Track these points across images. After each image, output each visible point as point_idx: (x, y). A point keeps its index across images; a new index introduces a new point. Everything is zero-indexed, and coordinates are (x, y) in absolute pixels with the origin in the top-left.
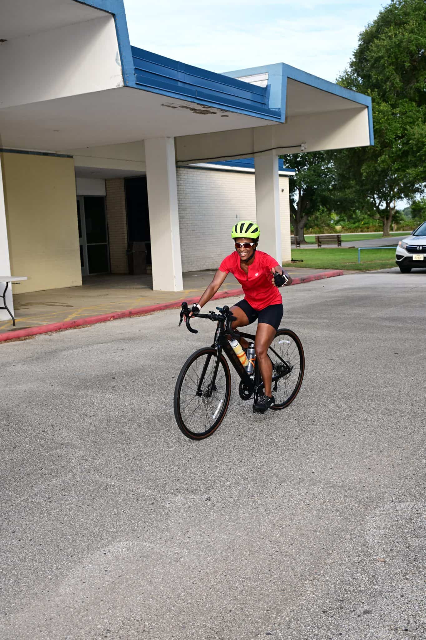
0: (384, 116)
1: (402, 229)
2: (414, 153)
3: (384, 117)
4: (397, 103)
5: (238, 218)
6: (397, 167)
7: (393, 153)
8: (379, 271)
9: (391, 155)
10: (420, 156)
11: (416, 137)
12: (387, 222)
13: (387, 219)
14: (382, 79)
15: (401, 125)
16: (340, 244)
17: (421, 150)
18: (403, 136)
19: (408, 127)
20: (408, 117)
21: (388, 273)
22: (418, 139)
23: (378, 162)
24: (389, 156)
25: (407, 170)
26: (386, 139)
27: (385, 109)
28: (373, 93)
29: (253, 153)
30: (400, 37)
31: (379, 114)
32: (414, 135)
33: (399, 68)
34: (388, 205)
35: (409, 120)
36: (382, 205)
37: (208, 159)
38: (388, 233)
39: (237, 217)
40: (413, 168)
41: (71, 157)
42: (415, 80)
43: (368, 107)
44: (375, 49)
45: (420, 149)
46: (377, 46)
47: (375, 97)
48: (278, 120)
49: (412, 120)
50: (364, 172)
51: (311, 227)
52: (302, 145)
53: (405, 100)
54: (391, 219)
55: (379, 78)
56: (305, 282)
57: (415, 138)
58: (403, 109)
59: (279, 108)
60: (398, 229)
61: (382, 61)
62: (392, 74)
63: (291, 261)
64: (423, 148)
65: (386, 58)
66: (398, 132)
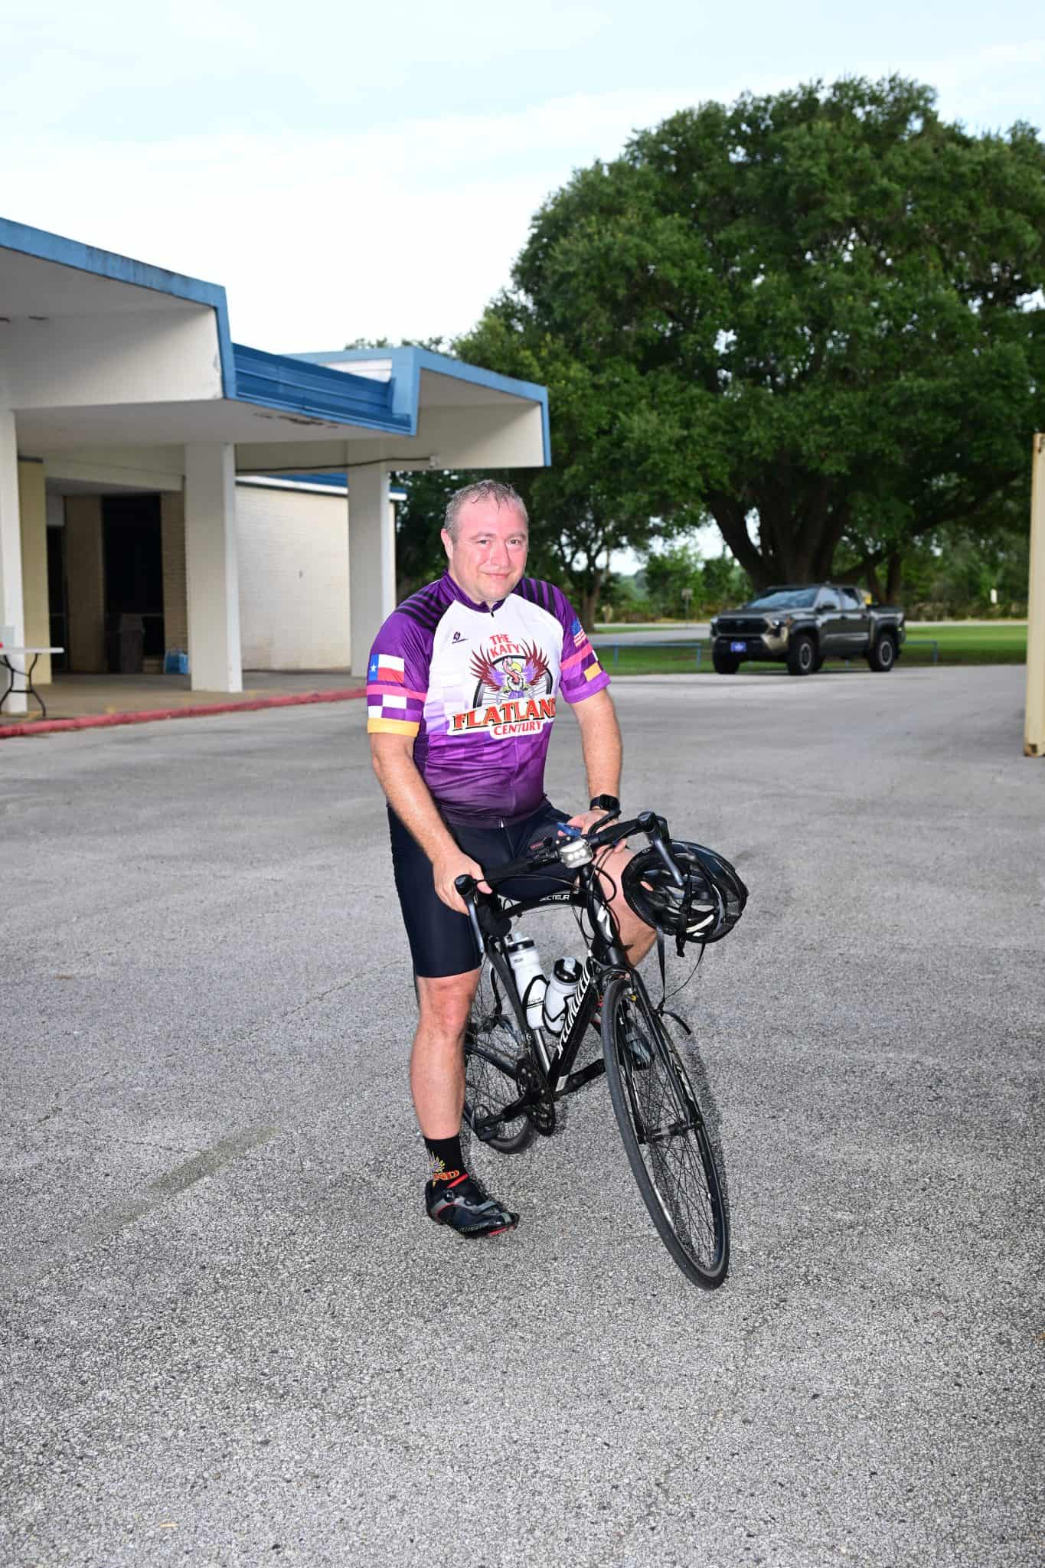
0: (577, 389)
1: (622, 618)
2: (632, 466)
3: (575, 392)
4: (602, 363)
7: (592, 462)
9: (588, 466)
10: (645, 472)
11: (635, 435)
12: (589, 602)
13: (590, 593)
14: (573, 316)
15: (608, 408)
17: (644, 461)
18: (612, 431)
19: (621, 414)
20: (621, 393)
22: (640, 442)
23: (564, 478)
24: (585, 467)
27: (580, 375)
29: (346, 466)
30: (608, 239)
31: (566, 385)
32: (632, 432)
33: (607, 299)
34: (591, 560)
35: (624, 399)
36: (578, 562)
41: (39, 461)
43: (541, 404)
44: (560, 257)
45: (642, 458)
46: (565, 252)
47: (560, 351)
48: (406, 433)
49: (628, 399)
50: (537, 496)
52: (432, 458)
53: (616, 359)
54: (597, 595)
55: (567, 315)
57: (633, 438)
58: (613, 377)
59: (409, 415)
61: (574, 283)
62: (593, 308)
64: (648, 459)
65: (581, 278)
66: (603, 422)
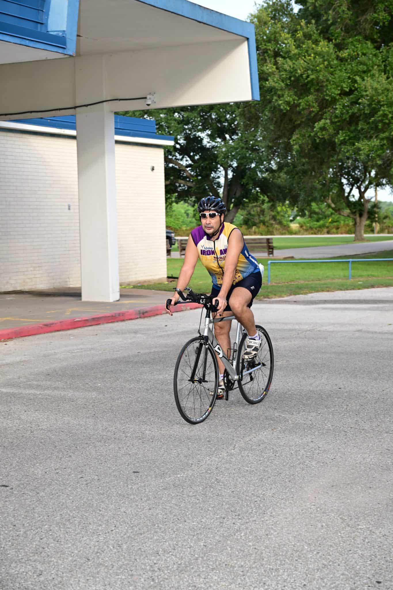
1: (386, 231)
2: (367, 117)
4: (346, 42)
5: (72, 211)
6: (342, 138)
7: (336, 117)
8: (286, 298)
9: (333, 120)
10: (375, 123)
11: (368, 93)
12: (360, 221)
13: (361, 215)
14: (321, 5)
15: (348, 75)
16: (272, 253)
17: (376, 113)
18: (351, 92)
19: (358, 78)
20: (361, 63)
21: (295, 302)
22: (372, 98)
23: (315, 129)
24: (332, 123)
25: (357, 144)
26: (327, 95)
27: (325, 49)
28: (308, 25)
29: (75, 108)
31: (315, 58)
32: (366, 91)
35: (361, 68)
37: (6, 115)
38: (361, 236)
39: (69, 209)
40: (365, 140)
42: (372, 9)
43: (248, 39)
45: (374, 112)
47: (312, 33)
48: (60, 50)
49: (365, 68)
50: (296, 144)
51: (255, 224)
52: (148, 97)
53: (357, 38)
54: (365, 216)
55: (317, 5)
56: (144, 317)
57: (367, 95)
58: (354, 52)
59: (64, 31)
60: (381, 231)
63: (166, 279)
64: (379, 111)
66: (345, 86)
